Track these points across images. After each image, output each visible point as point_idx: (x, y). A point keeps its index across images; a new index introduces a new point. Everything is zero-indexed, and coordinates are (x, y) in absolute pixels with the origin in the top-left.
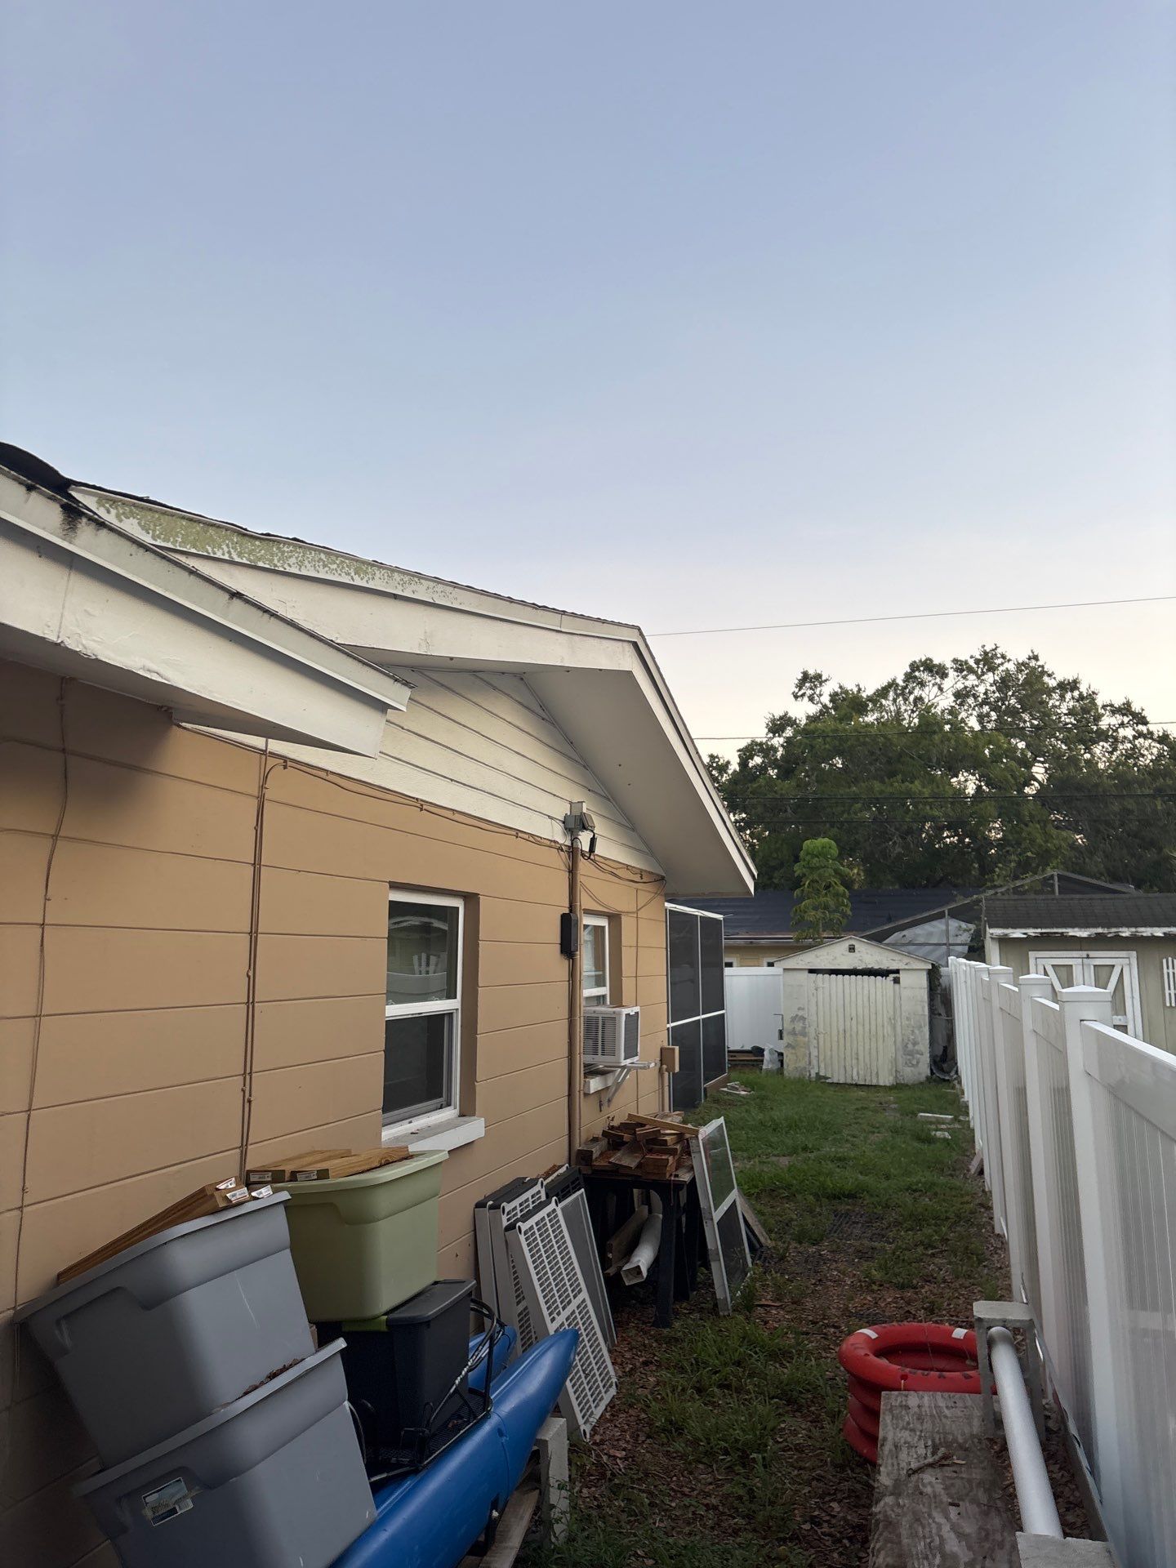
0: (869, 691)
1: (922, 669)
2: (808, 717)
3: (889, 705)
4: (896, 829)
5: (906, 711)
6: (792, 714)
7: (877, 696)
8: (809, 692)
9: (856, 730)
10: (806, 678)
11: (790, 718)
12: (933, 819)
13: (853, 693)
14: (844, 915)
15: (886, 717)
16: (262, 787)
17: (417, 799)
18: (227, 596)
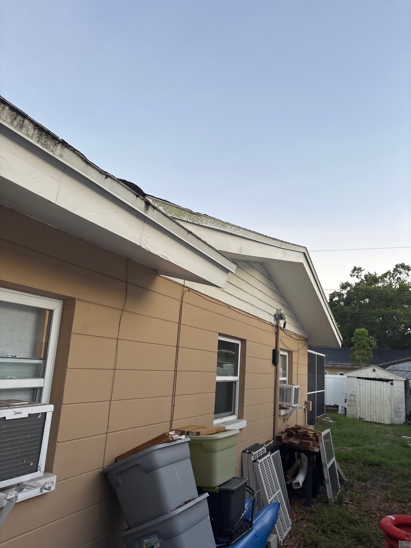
0: (379, 274)
1: (400, 267)
2: (356, 284)
3: (387, 280)
4: (390, 327)
5: (394, 282)
6: (350, 282)
7: (383, 277)
8: (357, 274)
9: (374, 289)
10: (355, 269)
11: (349, 284)
12: (405, 324)
13: (373, 275)
14: (370, 358)
15: (386, 284)
16: (182, 297)
17: (228, 305)
18: (187, 232)
